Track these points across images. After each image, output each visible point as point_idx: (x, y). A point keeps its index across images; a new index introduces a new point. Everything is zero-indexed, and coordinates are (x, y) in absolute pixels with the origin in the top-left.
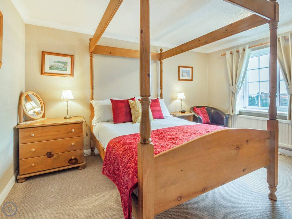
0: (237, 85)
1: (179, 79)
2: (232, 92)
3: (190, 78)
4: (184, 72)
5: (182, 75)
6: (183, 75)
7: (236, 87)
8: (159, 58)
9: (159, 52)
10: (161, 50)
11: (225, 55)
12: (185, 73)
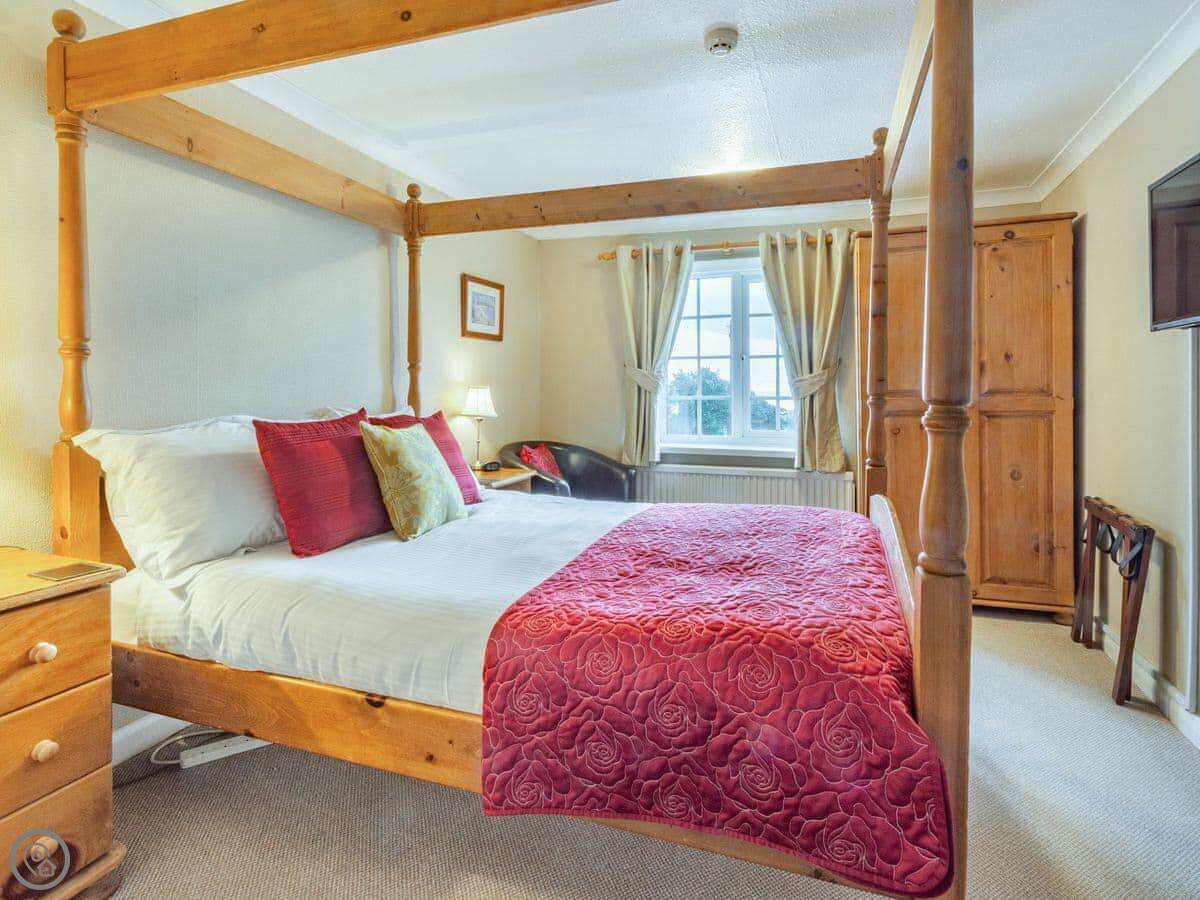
0: (657, 366)
1: (465, 333)
2: (639, 389)
3: (495, 331)
4: (478, 303)
5: (473, 316)
6: (477, 314)
7: (655, 373)
8: (406, 225)
9: (404, 198)
10: (413, 191)
11: (614, 256)
12: (480, 307)
